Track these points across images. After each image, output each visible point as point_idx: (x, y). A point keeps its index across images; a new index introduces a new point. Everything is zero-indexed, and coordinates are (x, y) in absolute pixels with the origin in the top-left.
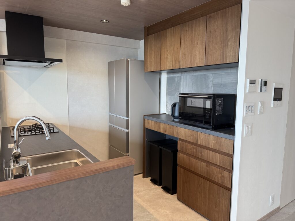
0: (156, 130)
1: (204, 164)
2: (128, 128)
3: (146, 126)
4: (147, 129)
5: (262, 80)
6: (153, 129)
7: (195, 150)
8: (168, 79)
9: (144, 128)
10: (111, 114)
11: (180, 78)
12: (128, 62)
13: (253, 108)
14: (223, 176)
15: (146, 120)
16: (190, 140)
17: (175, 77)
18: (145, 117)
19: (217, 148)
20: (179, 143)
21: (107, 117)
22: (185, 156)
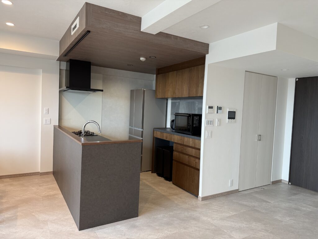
0: (161, 138)
1: (187, 157)
2: (142, 137)
3: (155, 136)
4: (156, 138)
5: (217, 107)
6: (159, 137)
7: (182, 149)
8: (172, 103)
9: (154, 137)
10: (130, 127)
11: (179, 103)
12: (144, 91)
13: (212, 122)
14: (196, 163)
15: (155, 132)
16: (180, 143)
17: (176, 102)
18: (154, 129)
19: (193, 146)
20: (174, 145)
21: (128, 130)
22: (177, 153)
